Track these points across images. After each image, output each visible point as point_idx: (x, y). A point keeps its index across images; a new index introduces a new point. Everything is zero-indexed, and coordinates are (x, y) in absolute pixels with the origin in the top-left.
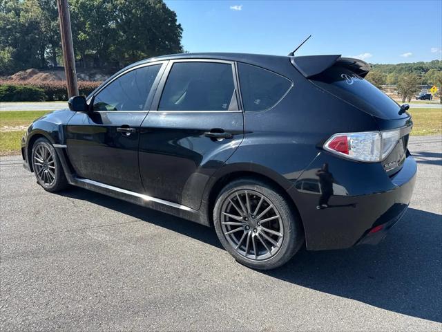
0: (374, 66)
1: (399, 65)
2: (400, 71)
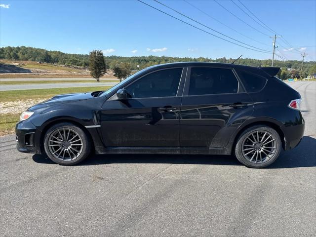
0: (118, 57)
1: (132, 58)
2: (134, 61)
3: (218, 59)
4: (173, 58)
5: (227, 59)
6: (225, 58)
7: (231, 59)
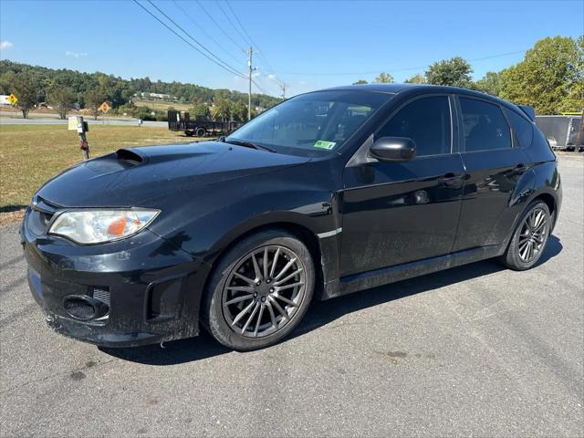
3: (134, 79)
4: (32, 68)
5: (152, 81)
6: (147, 78)
7: (159, 81)
